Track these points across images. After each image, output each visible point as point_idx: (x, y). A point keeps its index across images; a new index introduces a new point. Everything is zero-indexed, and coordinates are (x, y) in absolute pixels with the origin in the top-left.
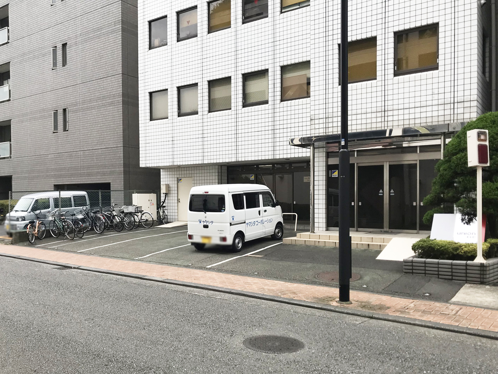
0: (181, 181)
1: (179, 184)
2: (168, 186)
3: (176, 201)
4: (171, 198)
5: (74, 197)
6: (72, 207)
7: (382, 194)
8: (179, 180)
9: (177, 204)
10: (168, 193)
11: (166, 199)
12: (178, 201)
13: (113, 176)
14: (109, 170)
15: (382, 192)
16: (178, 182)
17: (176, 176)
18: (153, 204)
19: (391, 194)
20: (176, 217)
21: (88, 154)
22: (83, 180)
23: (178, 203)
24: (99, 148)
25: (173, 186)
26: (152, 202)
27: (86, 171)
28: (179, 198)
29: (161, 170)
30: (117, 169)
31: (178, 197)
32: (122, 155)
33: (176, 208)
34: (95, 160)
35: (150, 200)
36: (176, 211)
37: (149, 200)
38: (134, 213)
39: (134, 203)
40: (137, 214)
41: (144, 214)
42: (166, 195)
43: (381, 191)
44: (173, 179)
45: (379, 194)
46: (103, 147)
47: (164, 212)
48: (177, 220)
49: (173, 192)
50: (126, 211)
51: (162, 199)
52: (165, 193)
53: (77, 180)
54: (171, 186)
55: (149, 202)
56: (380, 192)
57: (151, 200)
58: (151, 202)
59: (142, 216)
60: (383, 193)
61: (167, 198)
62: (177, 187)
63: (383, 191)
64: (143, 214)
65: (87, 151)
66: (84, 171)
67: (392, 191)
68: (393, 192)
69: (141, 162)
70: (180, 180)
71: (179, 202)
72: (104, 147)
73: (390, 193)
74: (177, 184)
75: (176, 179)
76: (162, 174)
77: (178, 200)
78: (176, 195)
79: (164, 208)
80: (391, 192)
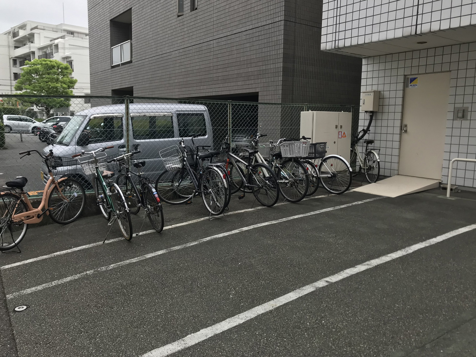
0: (412, 84)
1: (410, 89)
2: (379, 97)
3: (397, 130)
4: (385, 123)
5: (179, 115)
6: (173, 137)
8: (409, 81)
9: (398, 136)
10: (376, 112)
11: (373, 124)
12: (401, 129)
13: (264, 80)
14: (257, 69)
16: (405, 86)
17: (401, 72)
18: (344, 136)
20: (395, 166)
21: (224, 43)
22: (217, 90)
23: (401, 134)
24: (243, 29)
25: (393, 94)
26: (343, 130)
27: (220, 74)
28: (405, 122)
29: (364, 62)
30: (272, 66)
31: (402, 120)
32: (282, 37)
33: (396, 145)
34: (235, 52)
35: (339, 127)
36: (396, 152)
37: (336, 127)
38: (304, 158)
39: (304, 131)
40: (312, 161)
41: (328, 161)
42: (371, 117)
44: (394, 80)
46: (248, 28)
47: (369, 153)
48: (396, 172)
49: (392, 109)
50: (286, 154)
51: (363, 124)
52: (371, 112)
53: (207, 91)
54: (386, 94)
55: (336, 131)
57: (341, 127)
58: (340, 130)
59: (322, 164)
61: (373, 122)
62: (403, 98)
64: (325, 160)
65: (223, 39)
66: (217, 75)
69: (323, 39)
70: (412, 80)
71: (406, 131)
72: (251, 27)
74: (404, 90)
75: (401, 79)
76: (364, 68)
77: (401, 127)
78: (398, 116)
79: (369, 145)
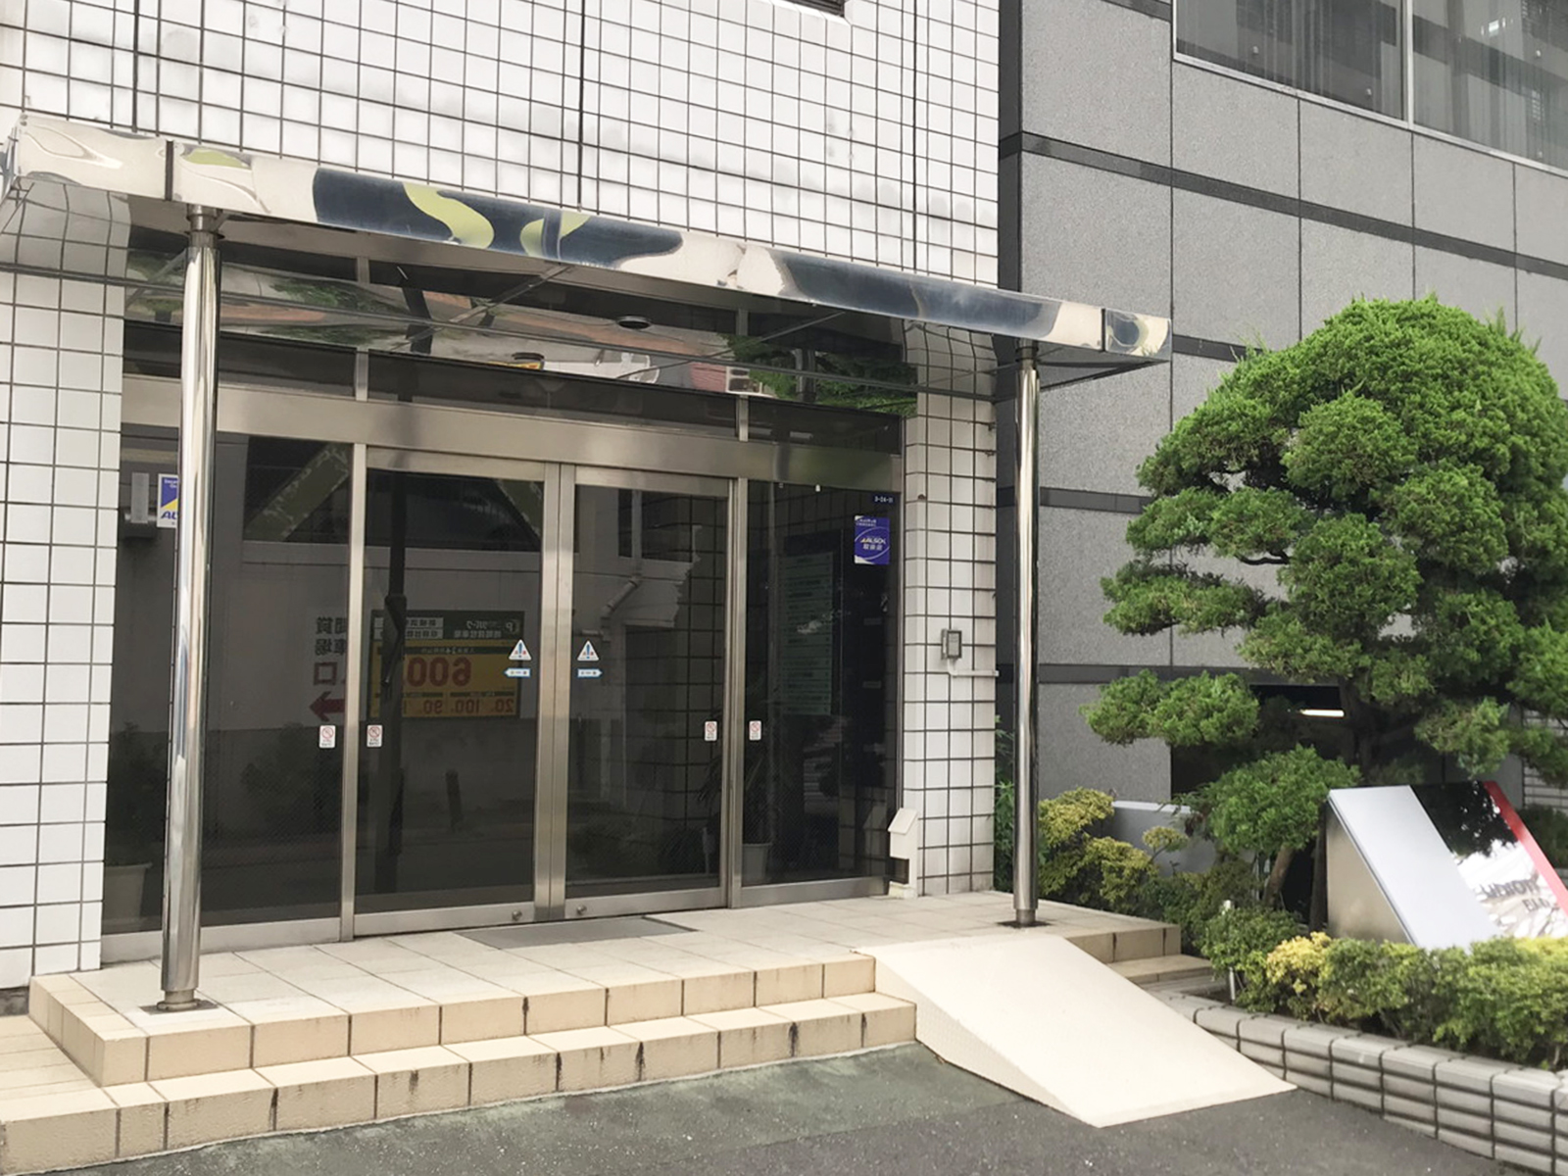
7: (524, 673)
15: (527, 657)
19: (582, 673)
43: (520, 652)
45: (510, 672)
56: (514, 656)
60: (534, 665)
63: (535, 648)
67: (588, 653)
68: (595, 658)
73: (576, 665)
80: (582, 657)
